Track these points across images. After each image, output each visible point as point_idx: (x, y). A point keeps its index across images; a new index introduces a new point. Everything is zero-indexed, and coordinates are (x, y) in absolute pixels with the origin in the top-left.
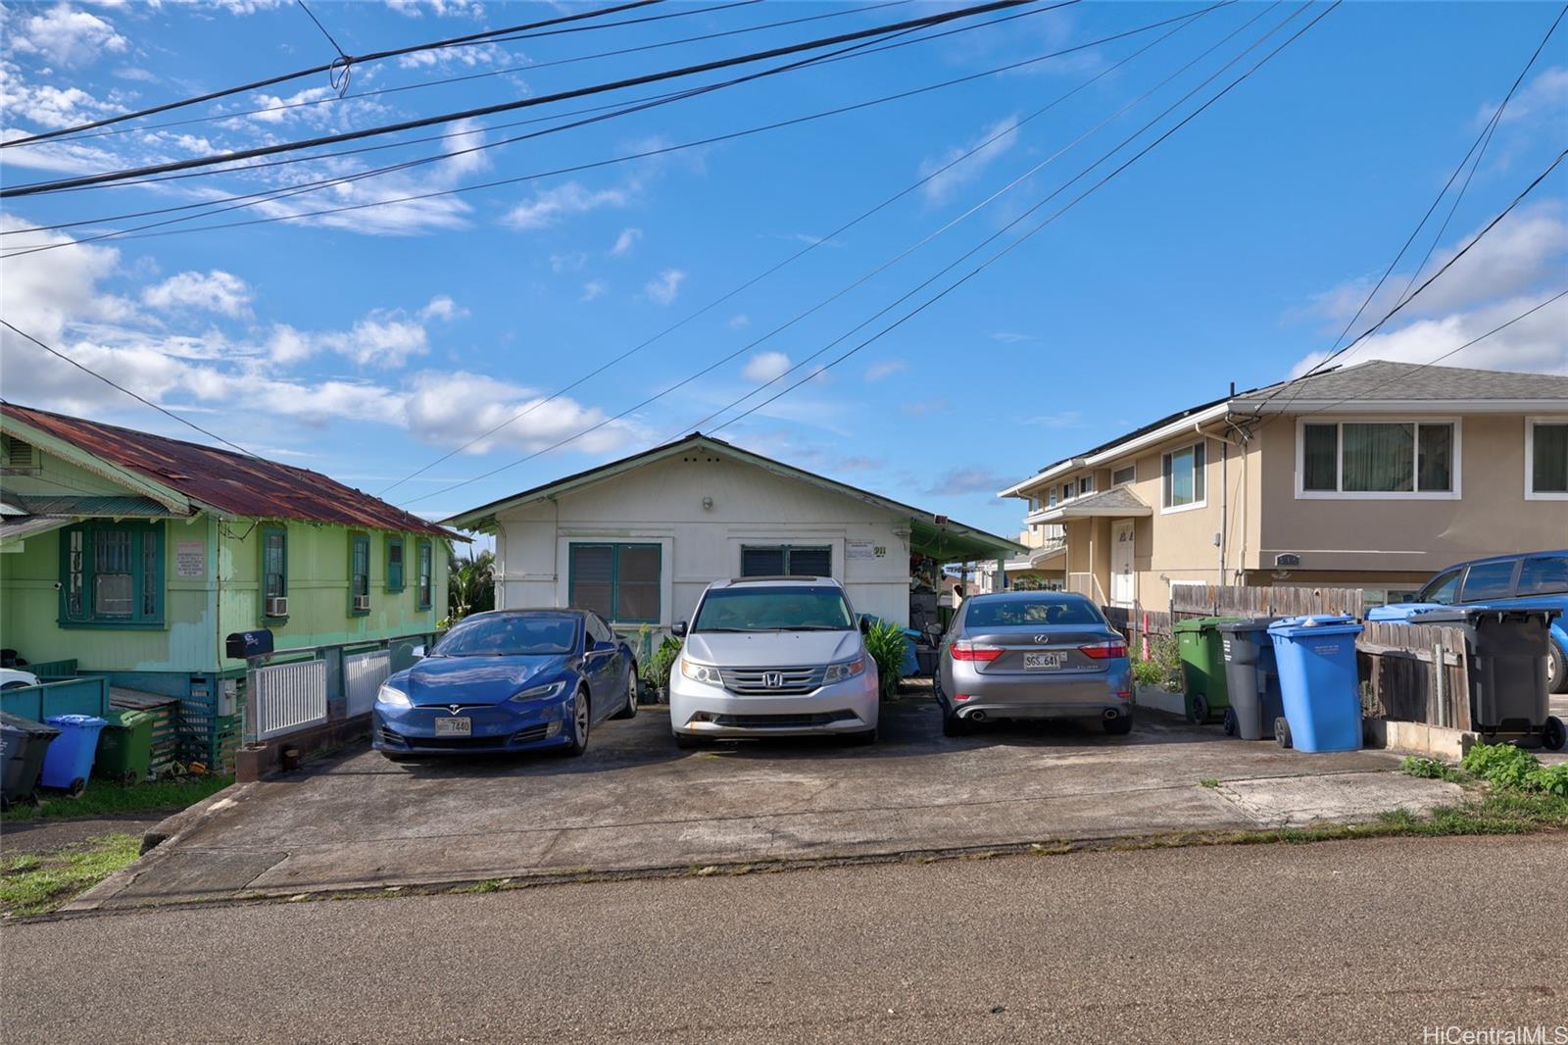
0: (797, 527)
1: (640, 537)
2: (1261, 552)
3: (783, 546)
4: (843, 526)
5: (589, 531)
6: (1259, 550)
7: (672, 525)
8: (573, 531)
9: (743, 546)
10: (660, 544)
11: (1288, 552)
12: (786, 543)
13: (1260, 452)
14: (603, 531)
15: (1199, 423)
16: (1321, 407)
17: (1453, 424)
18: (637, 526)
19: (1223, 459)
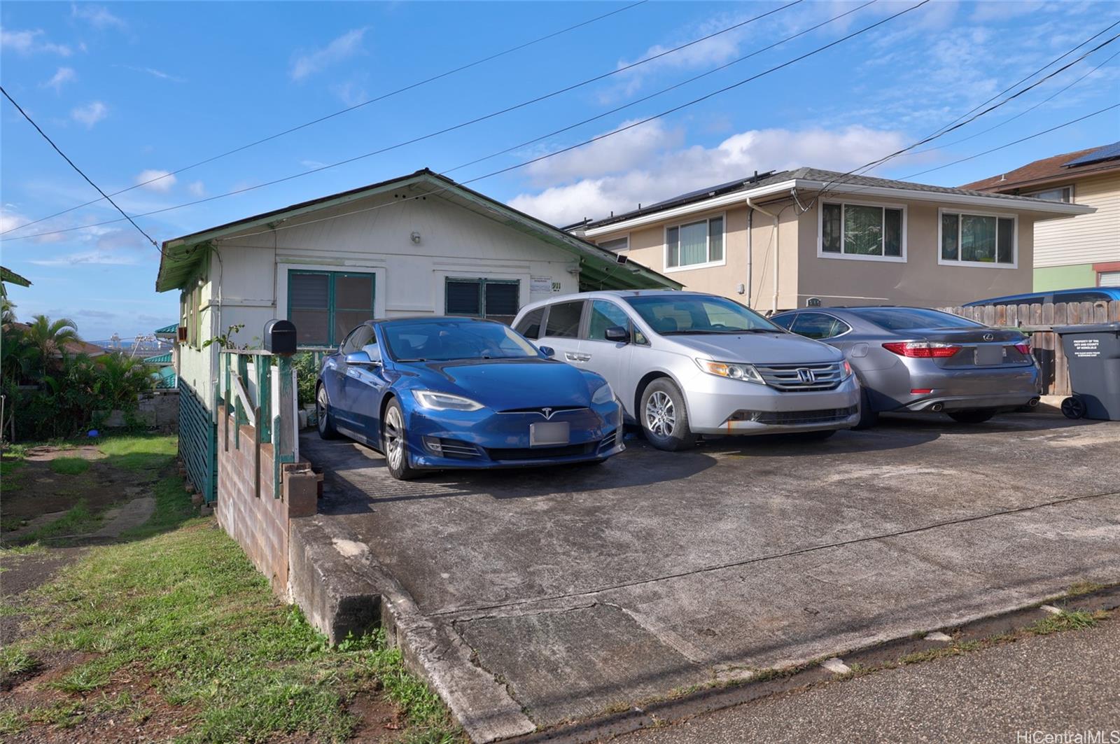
0: (489, 262)
1: (355, 266)
2: (798, 297)
3: (480, 279)
4: (527, 264)
5: (308, 259)
6: (797, 295)
7: (383, 257)
8: (290, 258)
9: (447, 278)
10: (374, 274)
11: (813, 296)
12: (483, 276)
13: (797, 222)
14: (320, 260)
15: (750, 198)
16: (853, 189)
17: (902, 210)
18: (352, 255)
19: (749, 228)
